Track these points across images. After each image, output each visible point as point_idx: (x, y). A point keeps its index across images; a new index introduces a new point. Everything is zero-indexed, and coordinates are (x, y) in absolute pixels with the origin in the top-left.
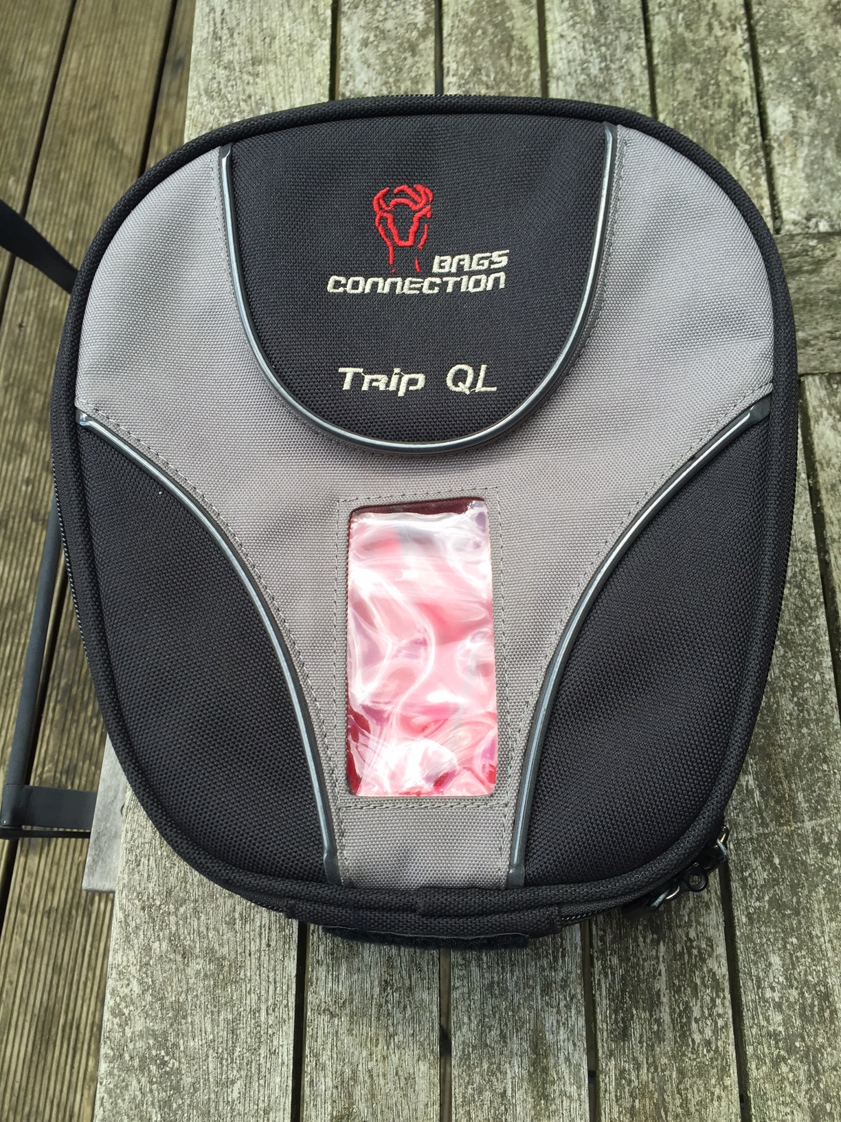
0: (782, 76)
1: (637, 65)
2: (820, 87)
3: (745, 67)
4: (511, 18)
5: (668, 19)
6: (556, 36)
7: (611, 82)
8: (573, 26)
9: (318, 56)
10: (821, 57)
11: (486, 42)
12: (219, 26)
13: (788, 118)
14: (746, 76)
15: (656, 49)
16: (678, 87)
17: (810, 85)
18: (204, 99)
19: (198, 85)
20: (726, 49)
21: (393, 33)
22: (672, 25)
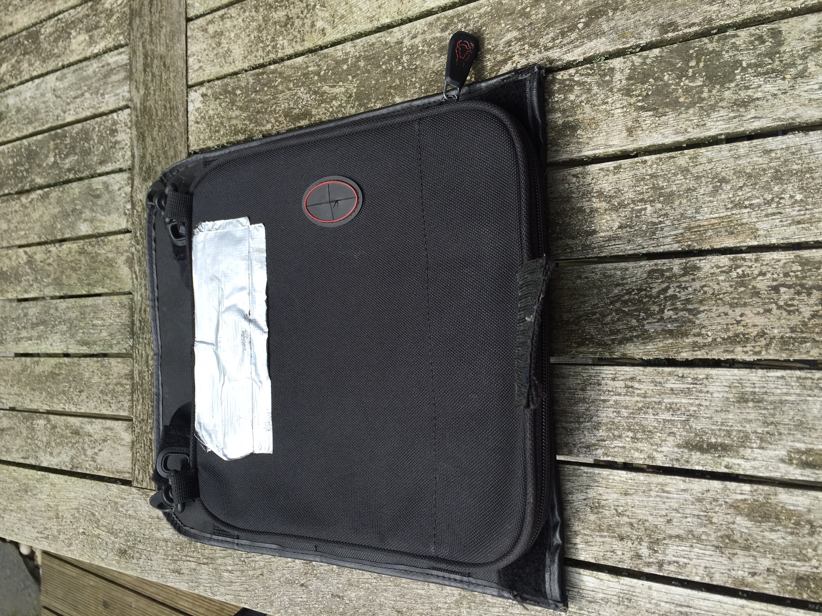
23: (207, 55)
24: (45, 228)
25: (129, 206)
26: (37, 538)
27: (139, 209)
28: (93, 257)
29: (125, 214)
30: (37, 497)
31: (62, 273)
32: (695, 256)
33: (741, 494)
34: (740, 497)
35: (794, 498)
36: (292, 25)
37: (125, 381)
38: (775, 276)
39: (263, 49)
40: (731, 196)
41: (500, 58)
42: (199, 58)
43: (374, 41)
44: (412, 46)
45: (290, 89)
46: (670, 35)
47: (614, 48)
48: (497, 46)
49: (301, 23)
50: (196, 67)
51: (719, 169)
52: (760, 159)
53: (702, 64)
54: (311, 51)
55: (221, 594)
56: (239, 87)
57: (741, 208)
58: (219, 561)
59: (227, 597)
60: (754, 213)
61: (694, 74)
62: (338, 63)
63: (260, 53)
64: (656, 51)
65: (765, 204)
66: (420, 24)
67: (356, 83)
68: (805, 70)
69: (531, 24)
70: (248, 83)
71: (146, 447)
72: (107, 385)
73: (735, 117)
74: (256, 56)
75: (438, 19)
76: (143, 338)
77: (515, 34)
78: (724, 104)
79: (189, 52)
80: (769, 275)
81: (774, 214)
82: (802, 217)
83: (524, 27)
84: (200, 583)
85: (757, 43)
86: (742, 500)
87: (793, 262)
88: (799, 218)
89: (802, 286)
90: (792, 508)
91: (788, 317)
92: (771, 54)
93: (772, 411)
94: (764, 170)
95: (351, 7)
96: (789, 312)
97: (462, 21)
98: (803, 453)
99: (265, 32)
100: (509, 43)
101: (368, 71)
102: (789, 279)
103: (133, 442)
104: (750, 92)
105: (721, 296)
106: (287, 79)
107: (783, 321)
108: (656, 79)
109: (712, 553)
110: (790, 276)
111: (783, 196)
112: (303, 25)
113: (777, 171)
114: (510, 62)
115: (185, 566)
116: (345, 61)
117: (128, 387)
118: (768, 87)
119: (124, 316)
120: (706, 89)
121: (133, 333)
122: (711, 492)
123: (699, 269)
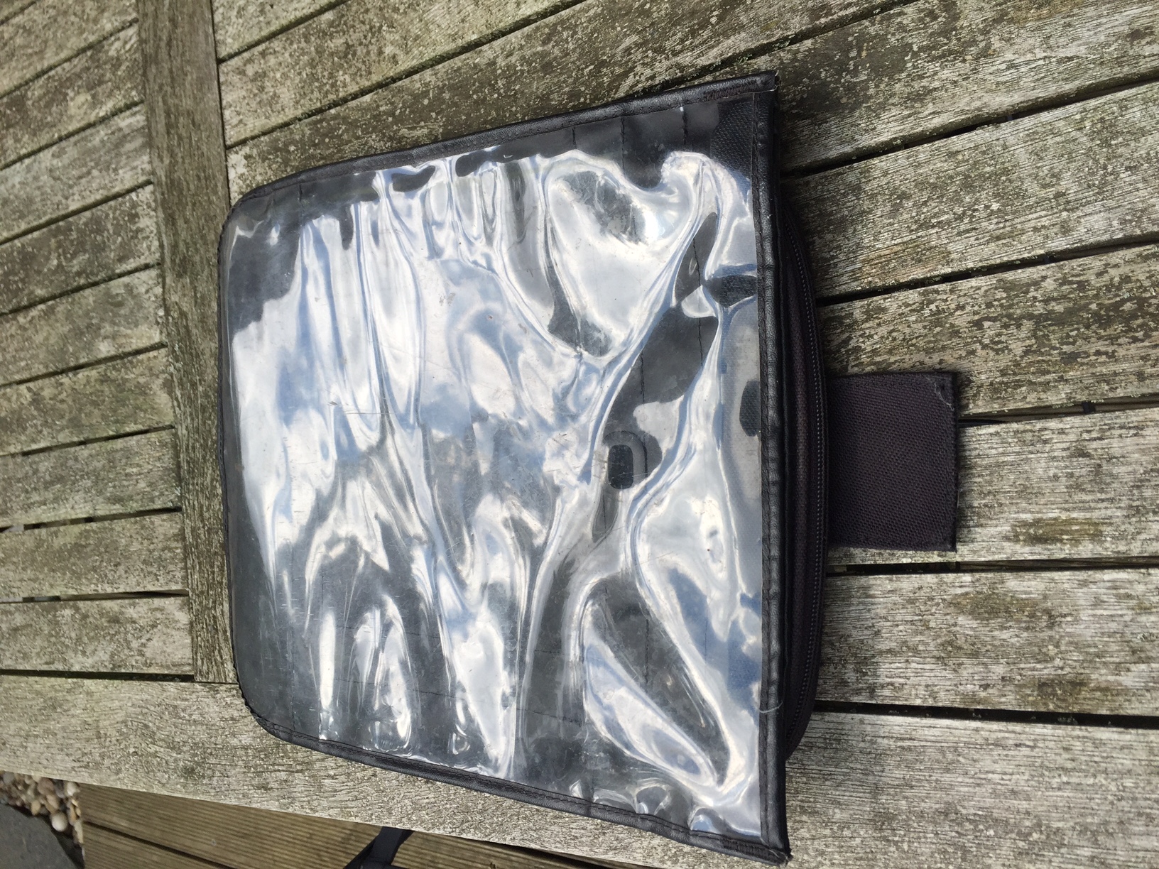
0: (84, 349)
1: (84, 452)
2: (87, 321)
3: (82, 375)
4: (65, 545)
5: (59, 431)
6: (72, 512)
7: (94, 470)
8: (67, 499)
9: (93, 688)
10: (73, 322)
11: (78, 562)
12: (81, 764)
13: (106, 343)
14: (86, 373)
15: (76, 439)
16: (94, 421)
17: (87, 328)
18: (121, 776)
19: (114, 781)
20: (73, 389)
21: (78, 632)
22: (63, 429)
23: (248, 104)
24: (53, 354)
25: (161, 313)
26: (73, 768)
27: (176, 316)
28: (119, 385)
29: (158, 323)
30: (70, 713)
31: (80, 410)
32: (880, 294)
33: (961, 587)
34: (959, 591)
35: (1025, 583)
36: (354, 54)
37: (174, 544)
38: (976, 308)
39: (320, 89)
40: (914, 214)
41: (618, 70)
42: (238, 109)
43: (460, 64)
44: (508, 66)
45: (358, 138)
46: (823, 20)
47: (757, 44)
48: (613, 56)
49: (365, 51)
50: (235, 121)
51: (897, 183)
52: (945, 164)
53: (864, 54)
54: (380, 86)
55: (324, 809)
56: (293, 142)
57: (927, 228)
58: (317, 765)
59: (331, 812)
60: (944, 232)
61: (856, 66)
62: (417, 97)
63: (316, 94)
64: (808, 43)
65: (956, 219)
66: (515, 38)
67: (442, 120)
68: (988, 46)
69: (653, 24)
70: (303, 136)
71: (209, 628)
72: (151, 552)
73: (909, 116)
74: (311, 100)
75: (538, 28)
76: (193, 484)
77: (635, 38)
78: (895, 100)
79: (224, 103)
80: (968, 308)
81: (967, 231)
82: (1001, 231)
83: (644, 29)
84: (294, 799)
85: (928, 19)
86: (962, 594)
87: (996, 288)
88: (998, 232)
89: (1009, 316)
90: (1024, 596)
91: (996, 357)
92: (945, 32)
93: (988, 478)
94: (951, 177)
95: (427, 24)
96: (997, 352)
97: (568, 28)
98: (1031, 525)
99: (319, 68)
100: (628, 51)
101: (456, 104)
102: (993, 309)
103: (191, 623)
104: (925, 82)
105: (914, 341)
106: (353, 125)
107: (990, 364)
108: (810, 78)
109: (933, 666)
110: (993, 306)
111: (976, 207)
112: (368, 53)
113: (967, 177)
114: (631, 75)
115: (273, 779)
116: (425, 94)
117: (178, 551)
118: (946, 74)
119: (166, 458)
120: (872, 85)
121: (179, 479)
122: (925, 590)
123: (884, 310)
